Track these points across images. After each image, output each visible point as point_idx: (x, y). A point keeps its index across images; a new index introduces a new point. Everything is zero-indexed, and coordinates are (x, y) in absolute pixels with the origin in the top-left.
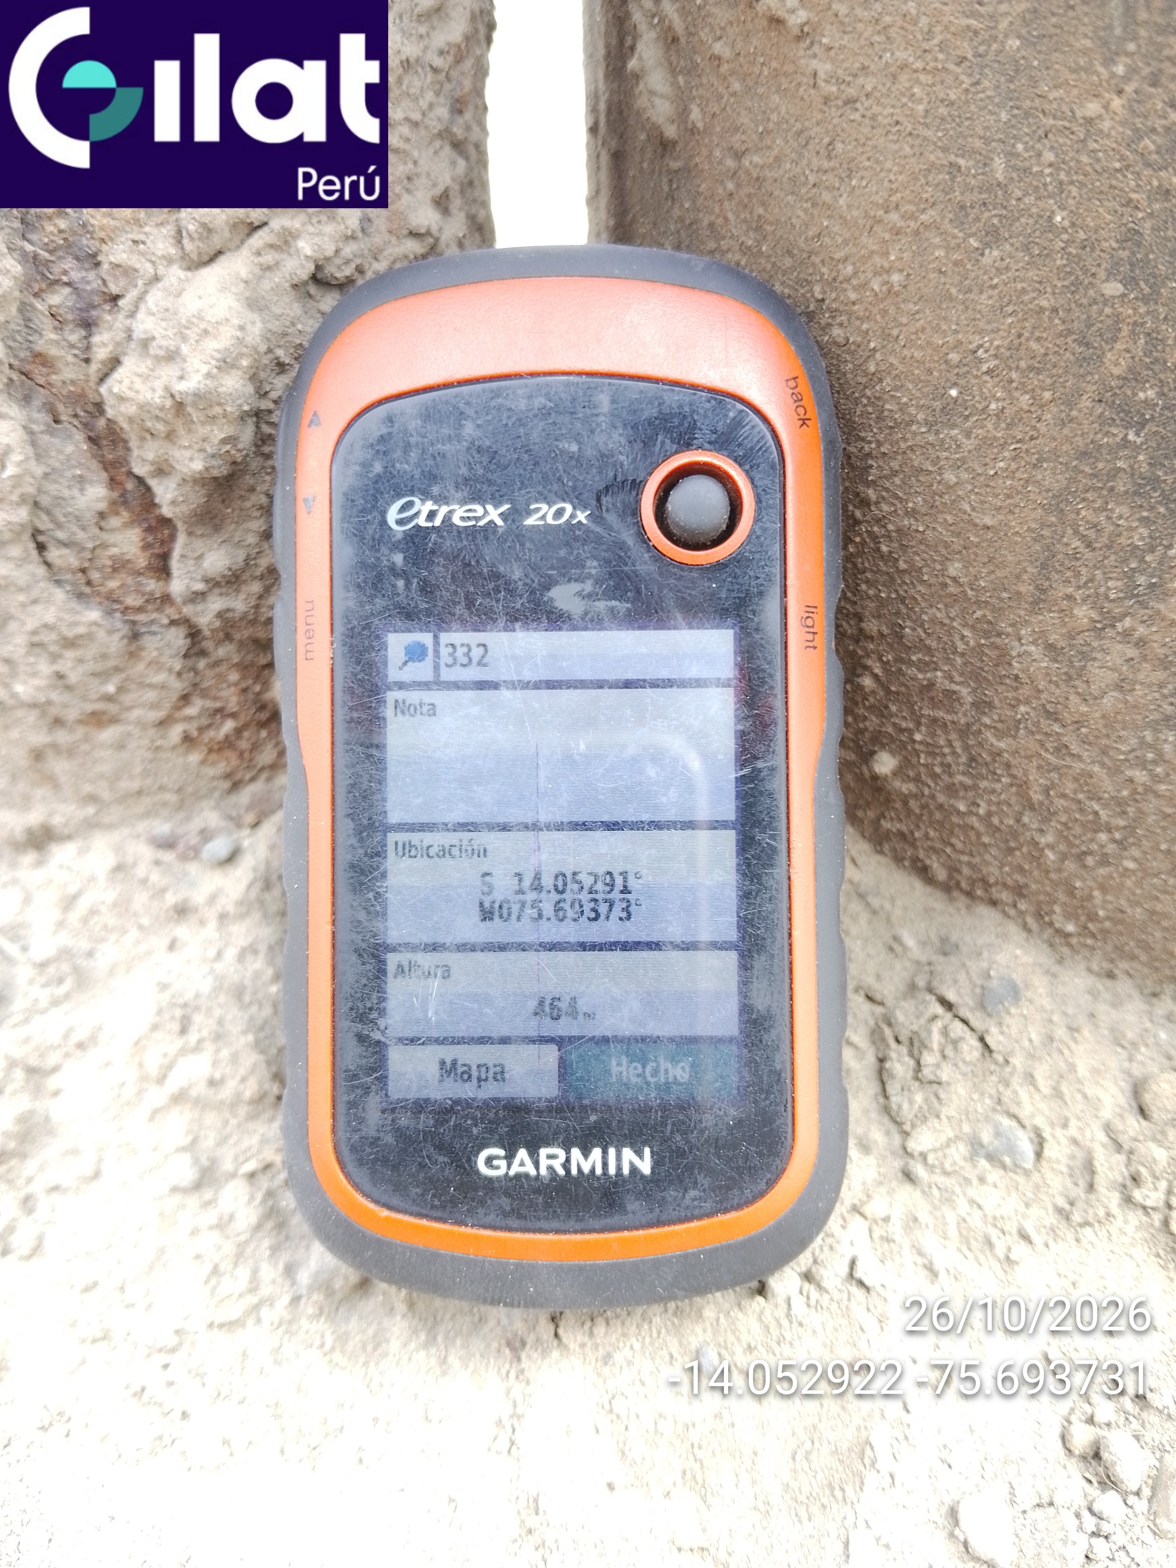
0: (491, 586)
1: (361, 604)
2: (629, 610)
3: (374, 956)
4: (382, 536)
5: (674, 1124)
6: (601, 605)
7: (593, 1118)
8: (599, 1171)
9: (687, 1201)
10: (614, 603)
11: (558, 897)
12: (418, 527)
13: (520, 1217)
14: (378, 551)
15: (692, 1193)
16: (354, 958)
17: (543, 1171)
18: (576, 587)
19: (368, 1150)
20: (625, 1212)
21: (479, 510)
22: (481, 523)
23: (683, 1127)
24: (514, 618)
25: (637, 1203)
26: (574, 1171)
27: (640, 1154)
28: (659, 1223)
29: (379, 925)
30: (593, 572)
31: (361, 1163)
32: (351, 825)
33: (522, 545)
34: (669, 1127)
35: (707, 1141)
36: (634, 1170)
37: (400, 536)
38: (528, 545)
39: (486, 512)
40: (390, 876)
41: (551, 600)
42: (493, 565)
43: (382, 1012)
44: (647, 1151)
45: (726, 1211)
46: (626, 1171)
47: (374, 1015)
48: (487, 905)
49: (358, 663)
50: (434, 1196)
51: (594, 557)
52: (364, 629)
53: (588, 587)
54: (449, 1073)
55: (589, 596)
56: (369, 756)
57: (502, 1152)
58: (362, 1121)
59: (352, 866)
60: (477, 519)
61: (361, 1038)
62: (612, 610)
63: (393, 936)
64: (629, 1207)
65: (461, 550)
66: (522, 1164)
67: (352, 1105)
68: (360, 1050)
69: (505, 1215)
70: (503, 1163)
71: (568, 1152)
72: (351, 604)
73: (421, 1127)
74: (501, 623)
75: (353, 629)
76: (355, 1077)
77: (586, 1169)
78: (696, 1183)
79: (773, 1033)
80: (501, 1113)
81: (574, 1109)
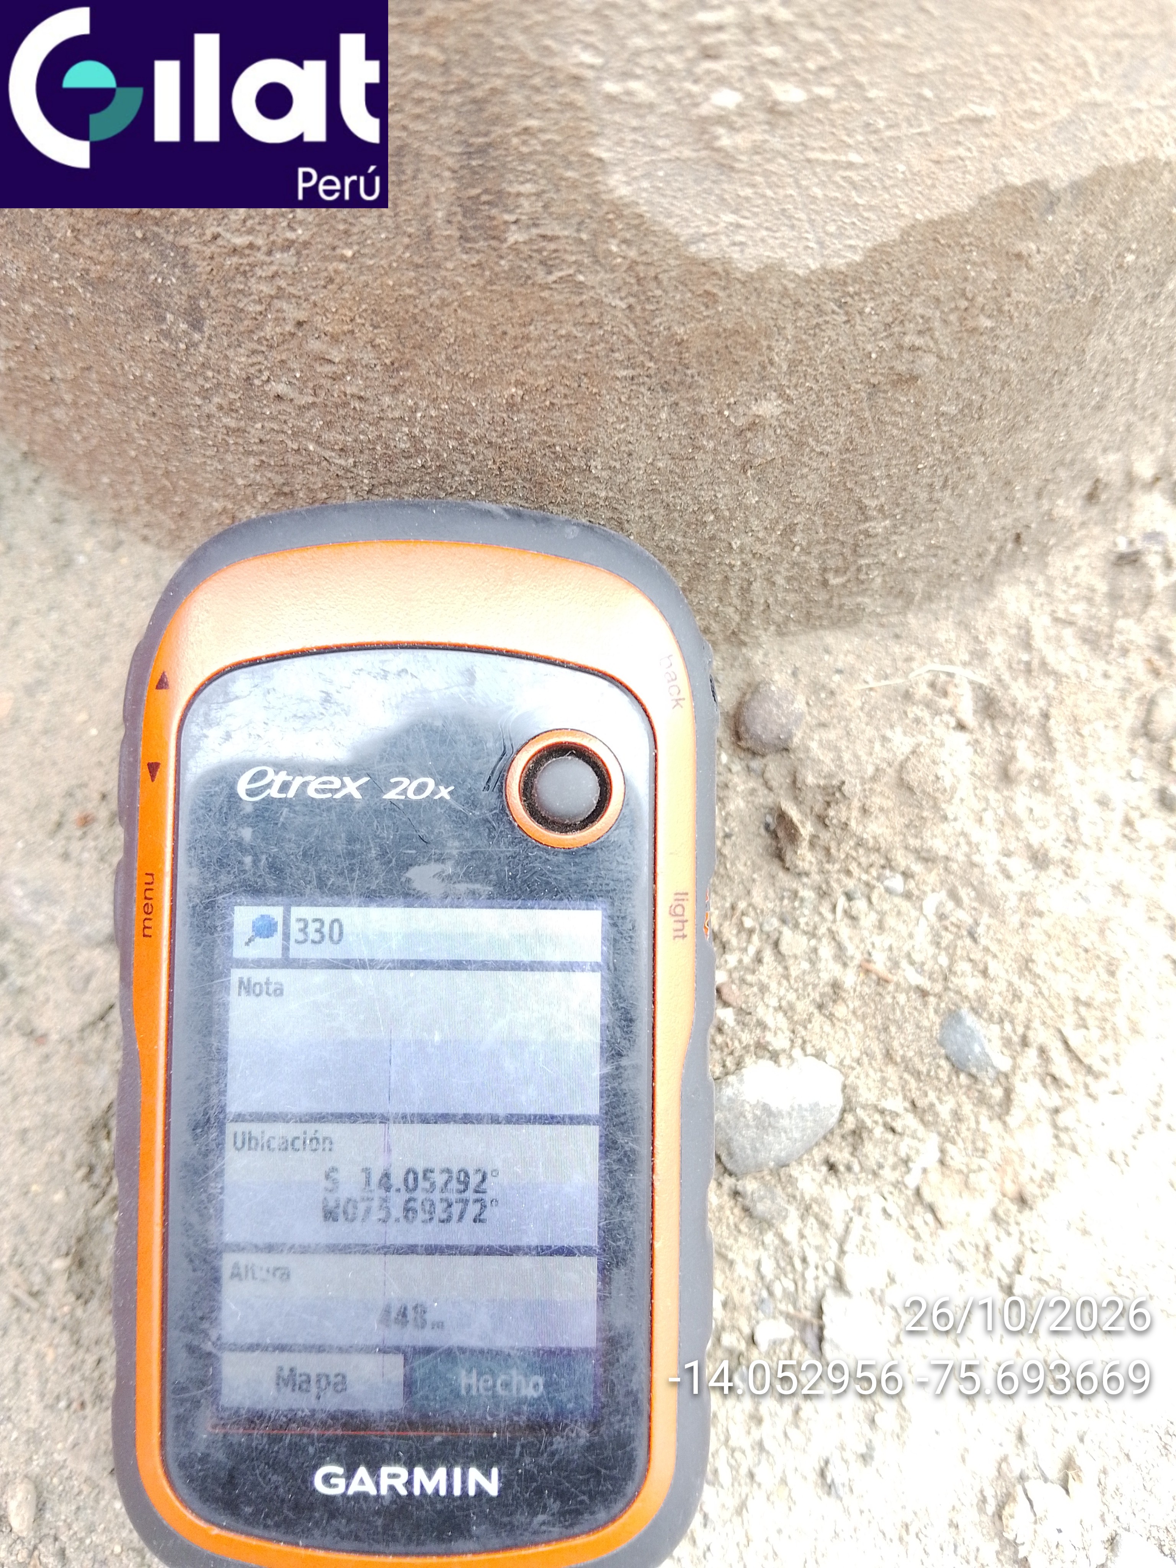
0: (346, 864)
1: (205, 881)
2: (491, 892)
3: (207, 1262)
4: (231, 808)
5: (523, 1446)
6: (462, 887)
7: (438, 1439)
8: (443, 1492)
9: (535, 1525)
10: (476, 886)
11: (407, 1196)
12: (269, 800)
13: (358, 1540)
14: (225, 825)
15: (541, 1518)
16: (185, 1263)
17: (384, 1491)
18: (435, 868)
19: (197, 1467)
20: (471, 1538)
21: (336, 783)
22: (338, 796)
23: (533, 1450)
24: (369, 897)
25: (484, 1527)
26: (417, 1492)
27: (487, 1474)
28: (505, 1548)
29: (212, 1228)
30: (454, 852)
31: (189, 1480)
32: (187, 1119)
33: (380, 821)
34: (518, 1449)
35: (558, 1462)
36: (480, 1491)
37: (249, 809)
38: (386, 821)
39: (343, 785)
40: (226, 1176)
41: (409, 880)
43: (214, 1323)
44: (495, 1471)
45: (575, 1535)
46: (472, 1492)
47: (205, 1325)
48: (332, 1204)
49: (199, 944)
50: (267, 1515)
51: (456, 837)
52: (206, 908)
53: (448, 868)
54: (286, 1385)
55: (450, 877)
56: (207, 1045)
57: (340, 1470)
58: (190, 1436)
59: (187, 1165)
60: (334, 791)
61: (191, 1349)
62: (473, 892)
63: (228, 1238)
64: (474, 1532)
65: (314, 826)
66: (362, 1482)
67: (181, 1420)
68: (190, 1361)
69: (342, 1538)
70: (342, 1482)
71: (411, 1472)
72: (194, 880)
73: (254, 1444)
74: (356, 901)
75: (194, 907)
76: (184, 1389)
77: (429, 1490)
78: (545, 1507)
79: (631, 1352)
80: (339, 1432)
81: (417, 1429)
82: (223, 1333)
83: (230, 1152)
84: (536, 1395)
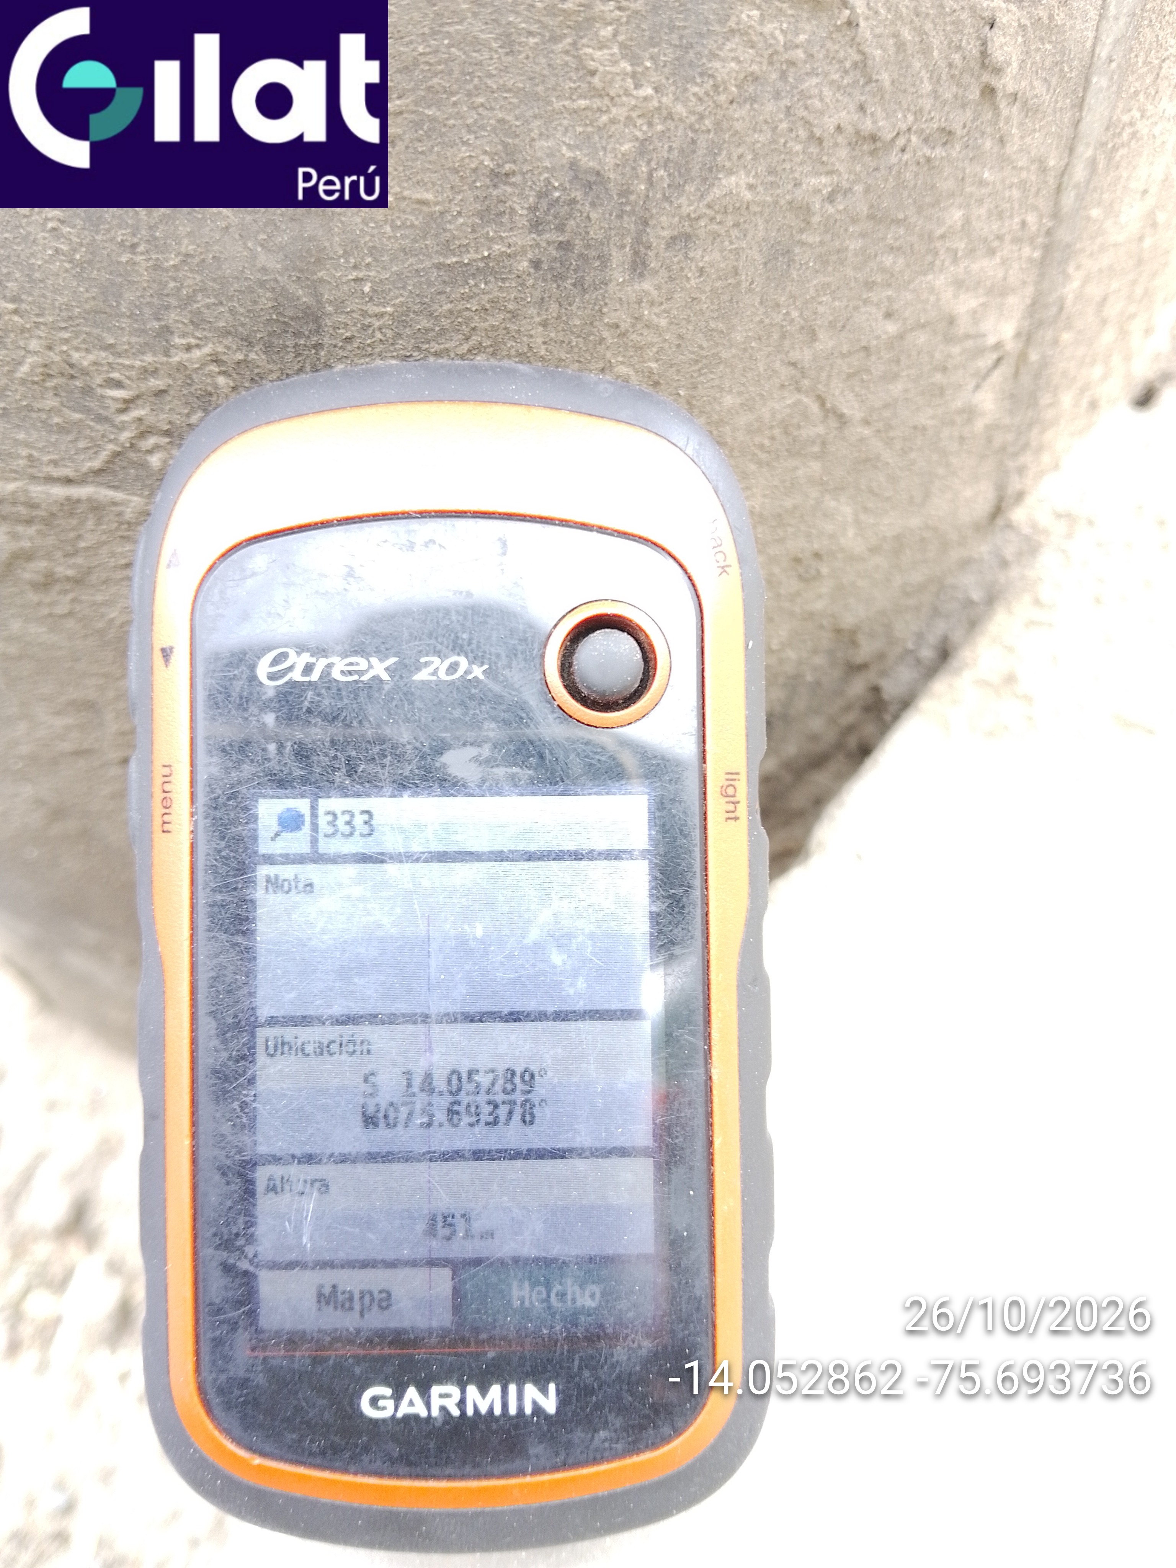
0: (376, 749)
1: (227, 771)
2: (531, 779)
3: (240, 1175)
4: (251, 694)
5: (581, 1359)
6: (500, 771)
7: (491, 1354)
8: (498, 1411)
9: (596, 1442)
10: (515, 770)
11: (451, 1099)
12: (293, 684)
13: (410, 1463)
14: (246, 710)
15: (602, 1434)
16: (217, 1177)
17: (435, 1412)
18: (472, 751)
19: (236, 1392)
20: (528, 1457)
21: (363, 664)
22: (365, 678)
23: (593, 1363)
24: (402, 785)
25: (542, 1446)
26: (470, 1412)
27: (544, 1391)
28: (565, 1466)
29: (246, 1139)
30: (491, 734)
31: (228, 1406)
32: (214, 1024)
33: (411, 703)
34: (576, 1363)
35: (619, 1377)
36: (538, 1410)
37: (271, 693)
38: (418, 704)
39: (371, 667)
40: (258, 1082)
41: (444, 765)
42: (378, 726)
43: (251, 1239)
44: (552, 1387)
45: (638, 1451)
46: (528, 1410)
47: (241, 1242)
48: (371, 1110)
49: (223, 838)
50: (312, 1441)
51: (494, 719)
52: (229, 799)
53: (486, 751)
54: (328, 1303)
55: (487, 761)
56: (235, 945)
57: (388, 1391)
58: (227, 1359)
59: (215, 1072)
60: (360, 673)
61: (227, 1269)
62: (512, 777)
63: (263, 1149)
64: (532, 1451)
65: (341, 709)
66: (411, 1403)
67: (217, 1343)
68: (226, 1281)
69: (393, 1462)
70: (390, 1404)
71: (463, 1392)
72: (215, 770)
73: (296, 1366)
74: (388, 790)
75: (216, 798)
76: (219, 1311)
77: (483, 1410)
78: (606, 1422)
79: (693, 1255)
80: (387, 1351)
81: (468, 1345)
82: (260, 1249)
83: (261, 1058)
84: (593, 1304)
